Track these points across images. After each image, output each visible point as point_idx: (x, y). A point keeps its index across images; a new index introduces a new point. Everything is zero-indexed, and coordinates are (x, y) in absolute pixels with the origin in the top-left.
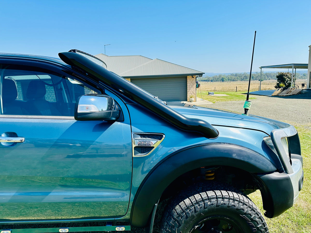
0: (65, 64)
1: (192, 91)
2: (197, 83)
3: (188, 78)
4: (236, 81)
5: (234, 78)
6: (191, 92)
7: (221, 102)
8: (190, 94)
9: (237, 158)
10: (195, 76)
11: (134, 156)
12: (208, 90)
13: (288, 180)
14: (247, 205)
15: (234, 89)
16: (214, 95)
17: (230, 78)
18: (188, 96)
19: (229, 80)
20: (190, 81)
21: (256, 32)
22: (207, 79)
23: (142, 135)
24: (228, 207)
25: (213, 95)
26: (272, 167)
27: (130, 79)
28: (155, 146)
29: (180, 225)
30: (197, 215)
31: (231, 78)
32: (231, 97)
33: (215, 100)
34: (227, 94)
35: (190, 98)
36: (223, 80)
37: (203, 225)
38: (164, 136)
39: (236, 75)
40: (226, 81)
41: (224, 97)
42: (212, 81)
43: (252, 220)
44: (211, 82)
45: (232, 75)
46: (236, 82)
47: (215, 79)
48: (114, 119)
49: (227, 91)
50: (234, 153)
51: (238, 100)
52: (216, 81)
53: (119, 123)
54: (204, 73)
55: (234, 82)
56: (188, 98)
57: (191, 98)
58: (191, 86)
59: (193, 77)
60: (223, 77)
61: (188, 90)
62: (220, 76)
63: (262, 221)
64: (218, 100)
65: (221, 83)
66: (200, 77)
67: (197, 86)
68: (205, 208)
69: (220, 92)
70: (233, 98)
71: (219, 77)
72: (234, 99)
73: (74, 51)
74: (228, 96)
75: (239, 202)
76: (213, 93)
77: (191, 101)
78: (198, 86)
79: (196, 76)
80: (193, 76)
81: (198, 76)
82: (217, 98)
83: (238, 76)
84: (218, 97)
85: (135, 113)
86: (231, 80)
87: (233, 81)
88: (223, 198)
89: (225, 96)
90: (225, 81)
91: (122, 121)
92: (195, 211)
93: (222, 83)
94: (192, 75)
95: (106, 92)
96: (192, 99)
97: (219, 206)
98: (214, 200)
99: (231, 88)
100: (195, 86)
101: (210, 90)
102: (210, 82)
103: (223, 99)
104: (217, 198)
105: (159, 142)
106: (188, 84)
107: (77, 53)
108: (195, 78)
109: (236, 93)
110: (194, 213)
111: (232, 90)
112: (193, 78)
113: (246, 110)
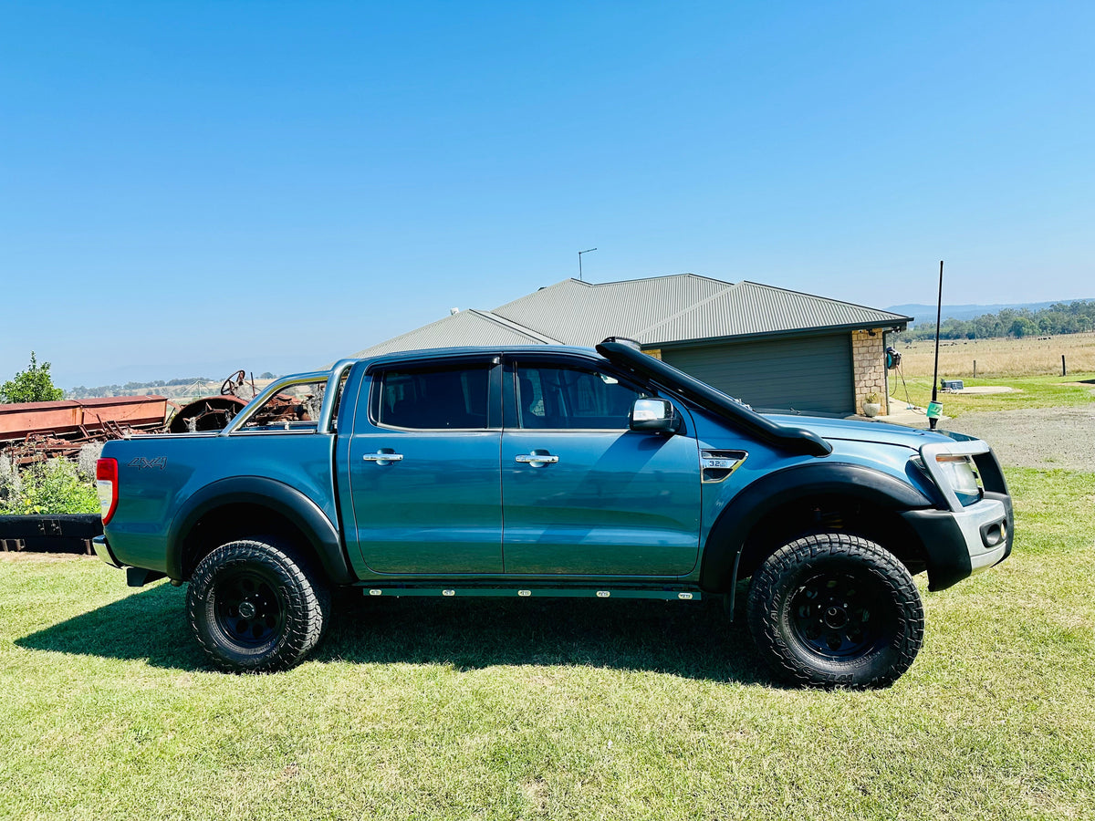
0: (602, 357)
1: (872, 378)
2: (888, 352)
3: (854, 337)
4: (1075, 332)
5: (1067, 319)
6: (869, 383)
7: (981, 414)
8: (865, 390)
9: (859, 482)
10: (879, 332)
11: (703, 482)
12: (948, 372)
13: (951, 520)
14: (880, 555)
15: (1055, 366)
16: (965, 390)
17: (1049, 322)
18: (858, 397)
19: (1045, 328)
20: (863, 349)
21: (942, 262)
22: (951, 328)
23: (713, 453)
24: (849, 555)
25: (958, 391)
26: (922, 500)
27: (659, 350)
28: (734, 468)
29: (775, 581)
30: (800, 567)
31: (1053, 320)
32: (1025, 397)
33: (960, 408)
34: (1015, 386)
35: (865, 402)
36: (1017, 331)
37: (816, 594)
38: (747, 454)
39: (1075, 308)
40: (1034, 333)
41: (1001, 395)
42: (971, 337)
43: (889, 578)
44: (967, 340)
45: (1058, 308)
46: (1077, 335)
47: (984, 330)
48: (673, 430)
49: (1027, 375)
50: (855, 476)
51: (1050, 404)
52: (991, 335)
53: (679, 437)
54: (912, 319)
55: (1069, 336)
56: (858, 404)
57: (870, 401)
58: (865, 364)
59: (873, 334)
60: (1019, 319)
61: (857, 378)
62: (1005, 315)
63: (908, 582)
64: (968, 408)
65: (1009, 342)
66: (897, 331)
67: (890, 360)
68: (812, 556)
69: (992, 377)
70: (1035, 399)
71: (1000, 322)
72: (1037, 402)
73: (613, 339)
74: (1021, 391)
75: (867, 549)
76: (960, 384)
77: (868, 413)
78: (893, 361)
79: (883, 330)
80: (874, 331)
81: (890, 329)
82: (969, 402)
83: (1085, 310)
84: (979, 397)
85: (703, 423)
86: (1054, 331)
87: (1064, 331)
88: (841, 543)
89: (1006, 394)
90: (1028, 334)
91: (684, 434)
92: (798, 561)
93: (1017, 343)
94: (870, 328)
95: (659, 394)
96: (873, 405)
97: (834, 554)
98: (827, 545)
99: (1045, 364)
100: (882, 361)
101: (958, 372)
102: (964, 341)
103: (995, 402)
104: (831, 543)
105: (741, 462)
106: (855, 358)
107: (617, 341)
108: (880, 336)
109: (1057, 382)
110: (796, 564)
111: (1048, 371)
112: (871, 337)
113: (933, 422)
